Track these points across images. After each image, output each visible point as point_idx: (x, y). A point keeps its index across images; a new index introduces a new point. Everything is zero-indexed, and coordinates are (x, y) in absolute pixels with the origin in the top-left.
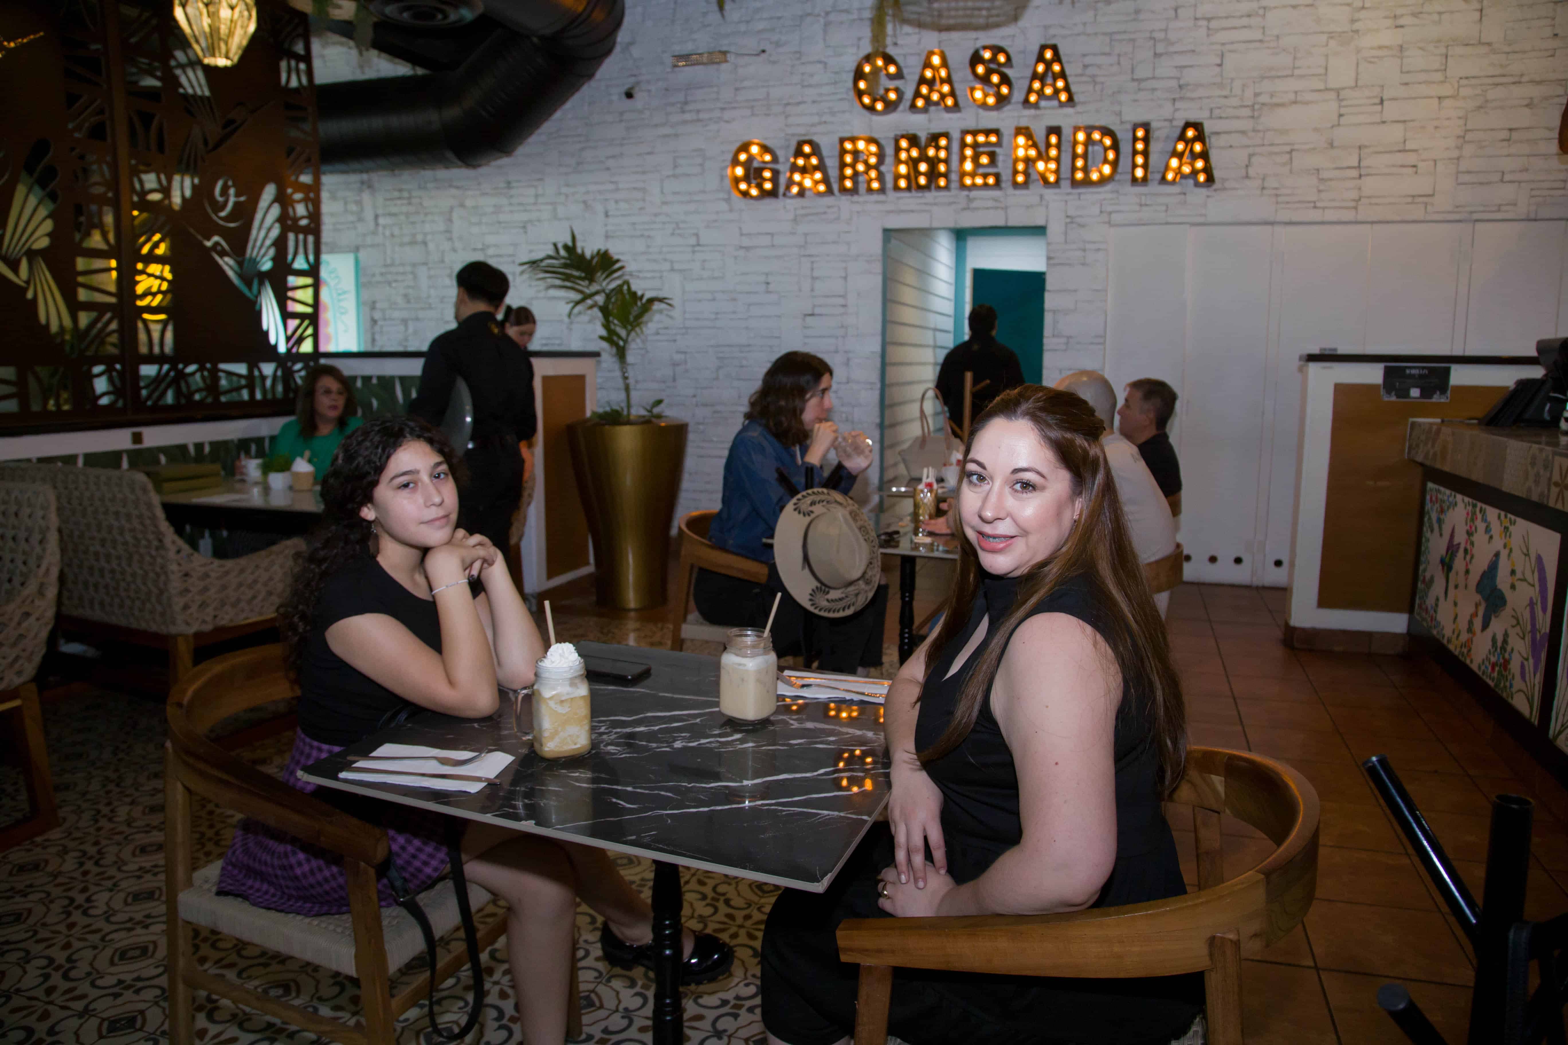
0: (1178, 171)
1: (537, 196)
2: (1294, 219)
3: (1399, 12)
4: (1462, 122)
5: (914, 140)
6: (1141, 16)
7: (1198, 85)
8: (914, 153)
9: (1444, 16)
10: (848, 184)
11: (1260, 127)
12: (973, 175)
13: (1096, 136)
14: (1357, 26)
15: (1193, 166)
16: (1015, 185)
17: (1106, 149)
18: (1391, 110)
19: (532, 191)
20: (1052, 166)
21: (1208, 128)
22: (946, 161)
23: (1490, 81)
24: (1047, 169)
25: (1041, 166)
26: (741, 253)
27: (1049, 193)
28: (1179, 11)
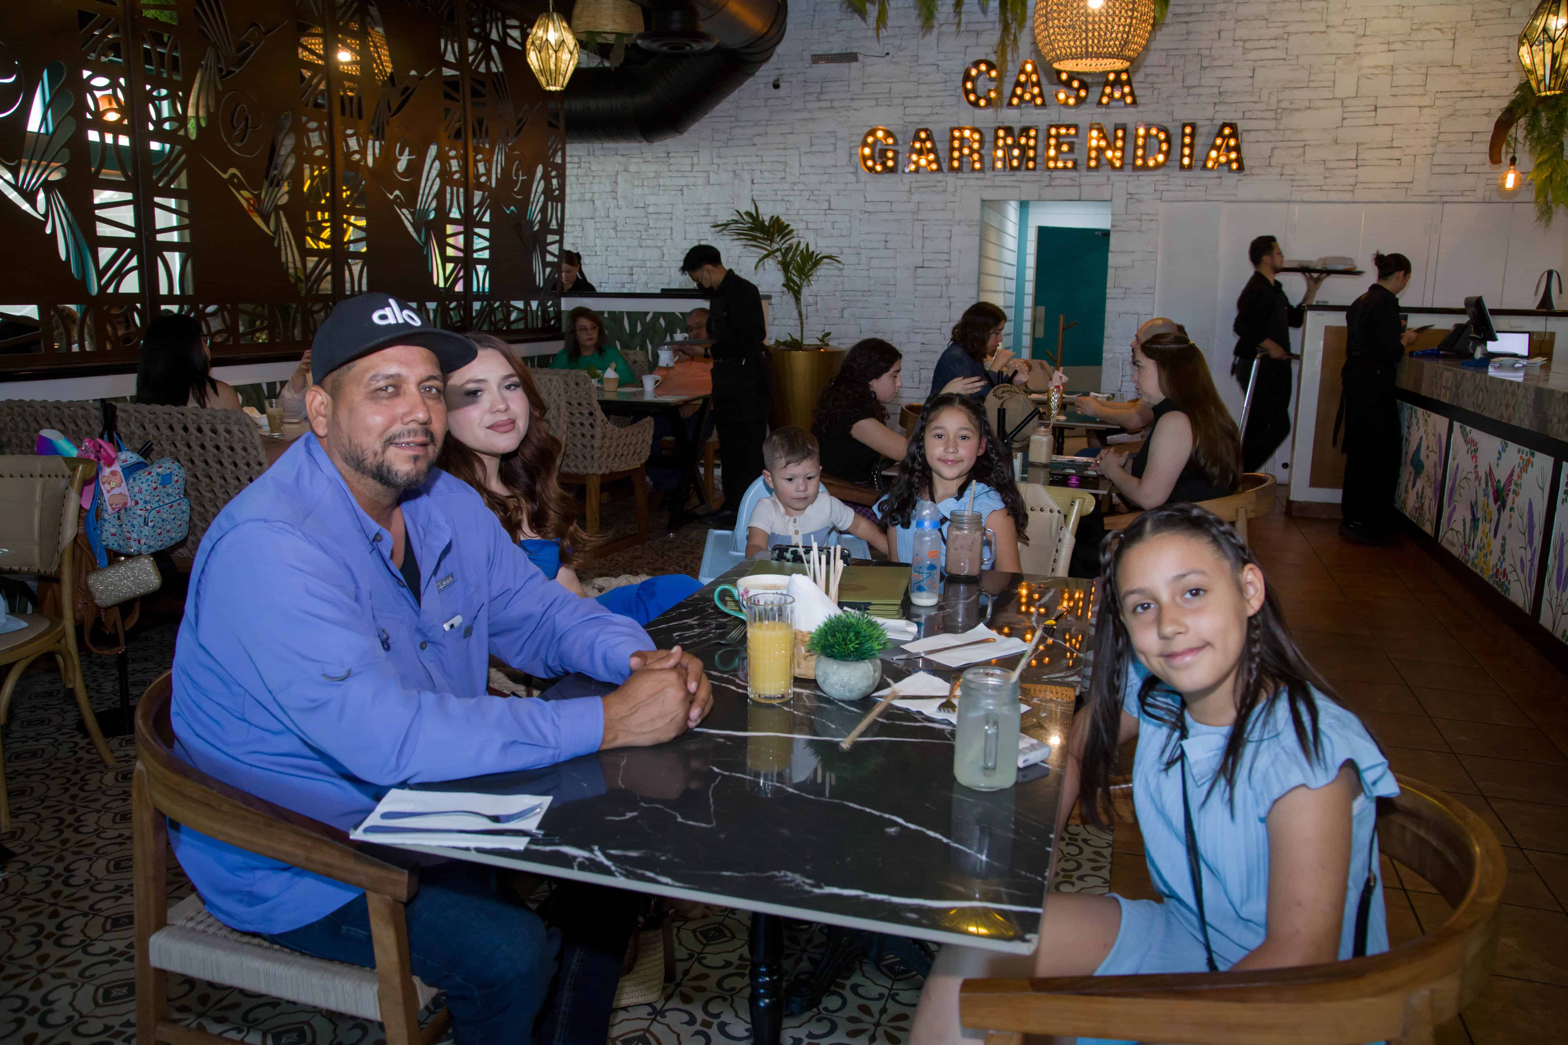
0: (1216, 161)
1: (692, 165)
2: (1305, 199)
3: (1392, 39)
4: (1436, 126)
5: (1009, 131)
6: (1191, 38)
7: (1235, 93)
8: (1009, 141)
9: (1426, 44)
10: (956, 164)
11: (1281, 127)
12: (1055, 159)
13: (1154, 131)
14: (1359, 49)
15: (1228, 157)
16: (1089, 168)
17: (1161, 142)
18: (1382, 116)
19: (689, 161)
20: (1118, 154)
21: (1241, 126)
22: (1034, 148)
23: (1457, 95)
24: (1114, 157)
25: (1109, 154)
26: (866, 215)
27: (1114, 175)
28: (1222, 34)
